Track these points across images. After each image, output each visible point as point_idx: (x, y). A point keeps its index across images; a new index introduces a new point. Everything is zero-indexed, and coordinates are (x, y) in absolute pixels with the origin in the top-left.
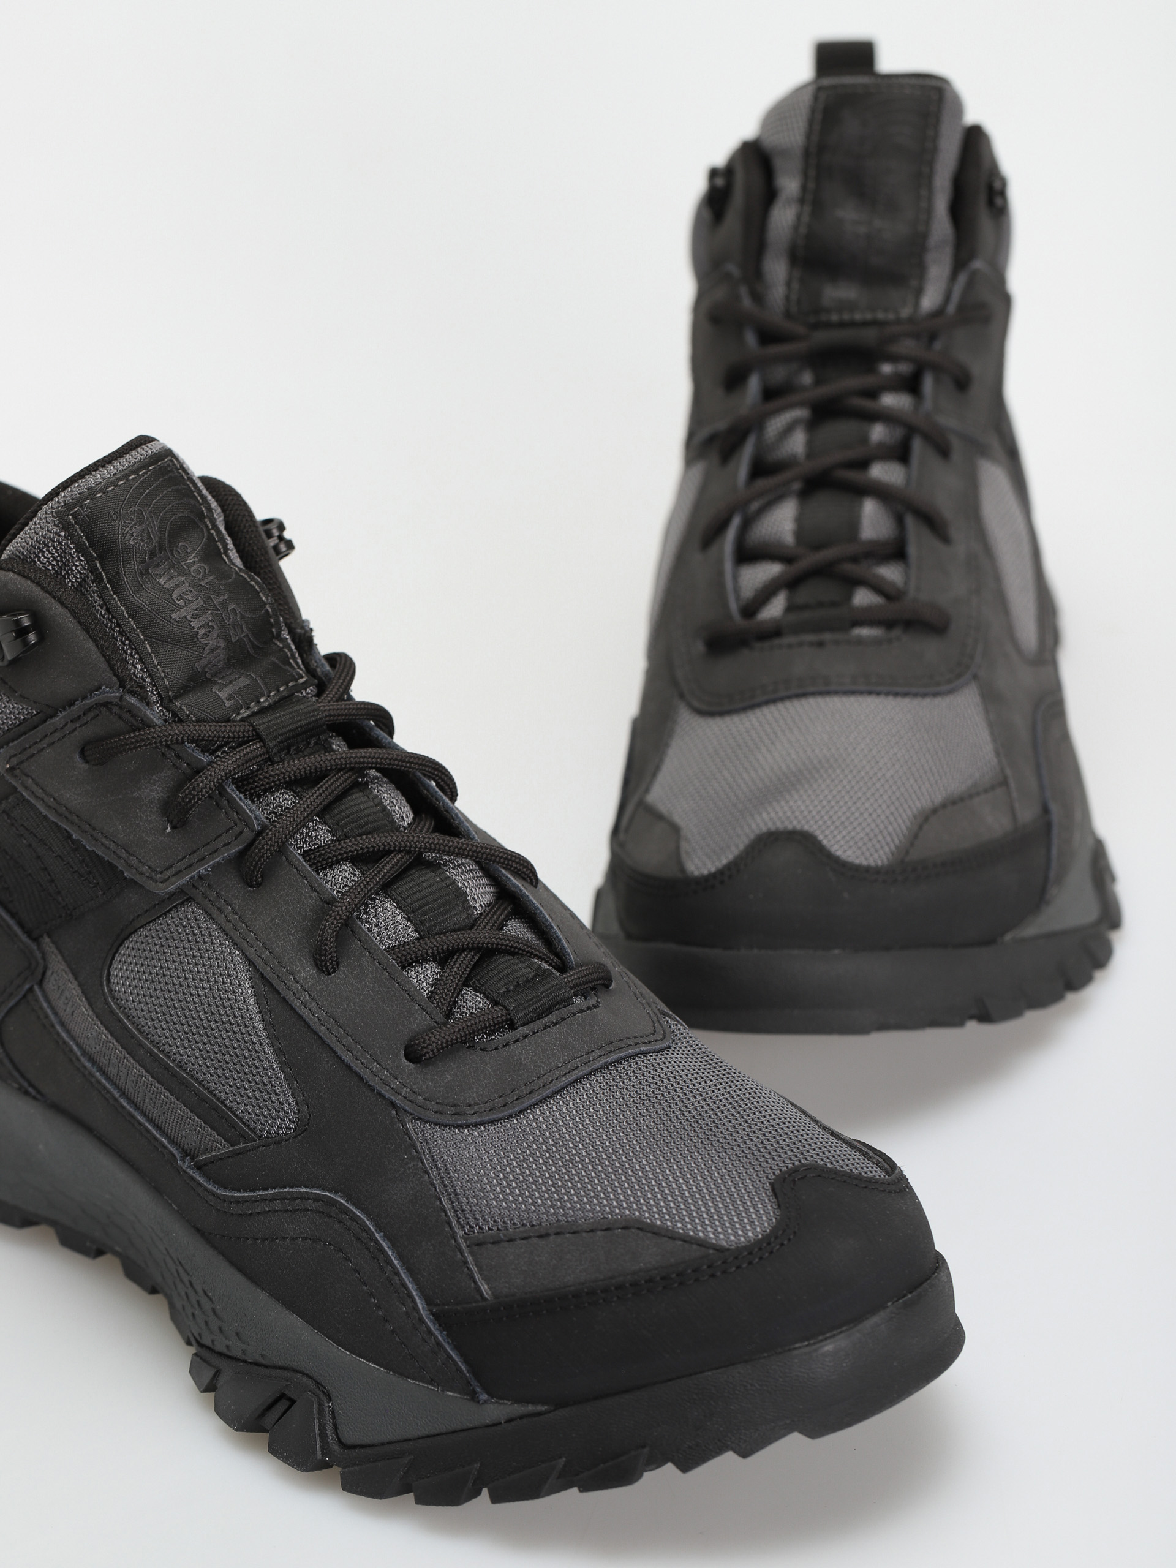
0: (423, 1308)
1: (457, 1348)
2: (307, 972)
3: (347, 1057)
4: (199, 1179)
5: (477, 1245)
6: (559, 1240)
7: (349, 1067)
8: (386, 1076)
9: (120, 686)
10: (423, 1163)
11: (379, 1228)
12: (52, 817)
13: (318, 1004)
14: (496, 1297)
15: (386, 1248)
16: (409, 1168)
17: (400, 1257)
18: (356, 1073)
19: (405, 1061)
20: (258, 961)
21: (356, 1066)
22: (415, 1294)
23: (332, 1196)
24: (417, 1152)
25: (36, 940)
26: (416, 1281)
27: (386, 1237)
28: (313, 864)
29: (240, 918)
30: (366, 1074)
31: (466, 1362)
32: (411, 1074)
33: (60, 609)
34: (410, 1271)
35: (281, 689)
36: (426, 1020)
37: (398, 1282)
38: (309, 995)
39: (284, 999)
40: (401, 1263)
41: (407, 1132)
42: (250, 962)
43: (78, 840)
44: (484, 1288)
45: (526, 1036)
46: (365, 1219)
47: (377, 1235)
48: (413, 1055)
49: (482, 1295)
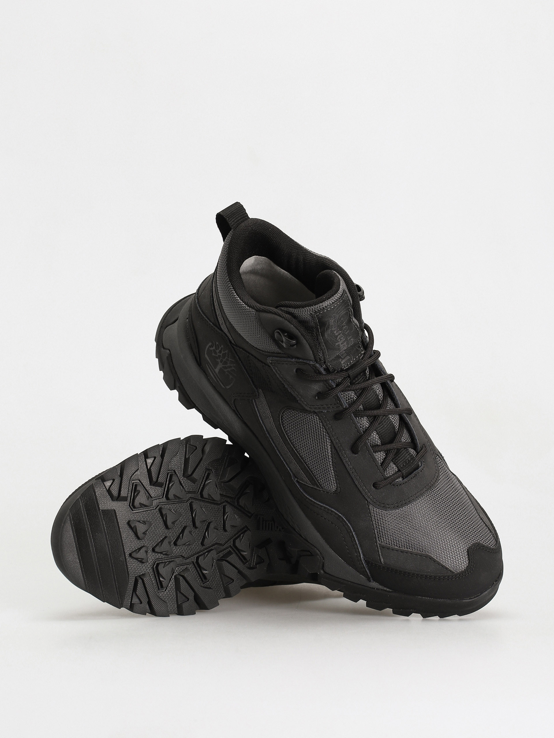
0: (362, 557)
1: (369, 570)
2: (349, 452)
3: (357, 483)
4: (298, 486)
5: (383, 547)
6: (407, 555)
7: (356, 485)
8: (367, 492)
9: (315, 361)
10: (372, 519)
11: (354, 531)
12: (280, 379)
13: (351, 463)
14: (385, 563)
15: (355, 537)
16: (367, 519)
17: (358, 541)
18: (358, 488)
19: (372, 487)
20: (334, 442)
21: (359, 486)
22: (361, 552)
23: (342, 516)
24: (371, 515)
25: (257, 388)
26: (362, 549)
27: (356, 534)
28: (354, 414)
29: (331, 426)
30: (361, 489)
31: (370, 573)
32: (374, 492)
33: (305, 342)
34: (361, 546)
35: (357, 357)
36: (380, 476)
37: (356, 547)
38: (349, 459)
39: (340, 457)
40: (358, 543)
41: (369, 509)
42: (332, 442)
43: (287, 388)
44: (382, 560)
45: (406, 482)
46: (351, 527)
47: (353, 533)
48: (375, 485)
49: (381, 561)
